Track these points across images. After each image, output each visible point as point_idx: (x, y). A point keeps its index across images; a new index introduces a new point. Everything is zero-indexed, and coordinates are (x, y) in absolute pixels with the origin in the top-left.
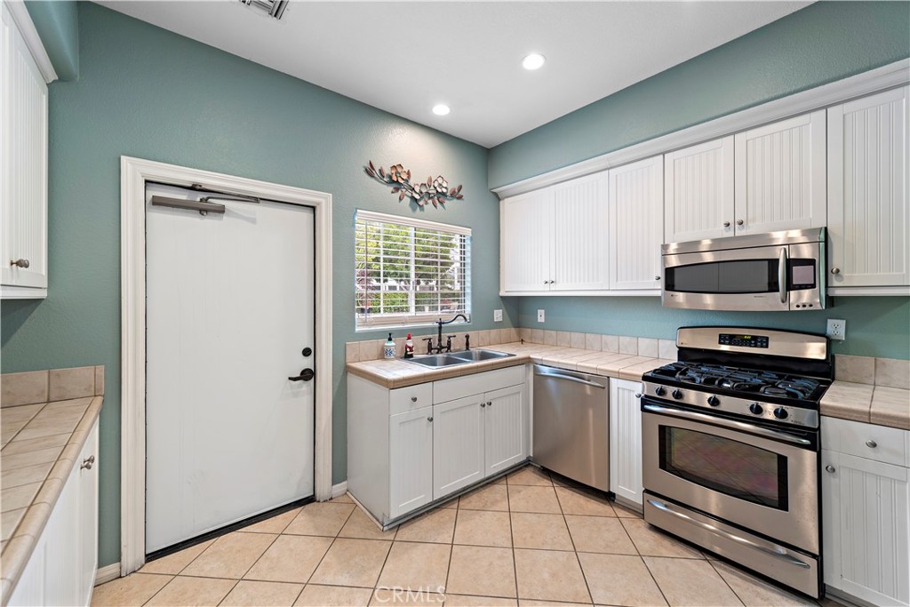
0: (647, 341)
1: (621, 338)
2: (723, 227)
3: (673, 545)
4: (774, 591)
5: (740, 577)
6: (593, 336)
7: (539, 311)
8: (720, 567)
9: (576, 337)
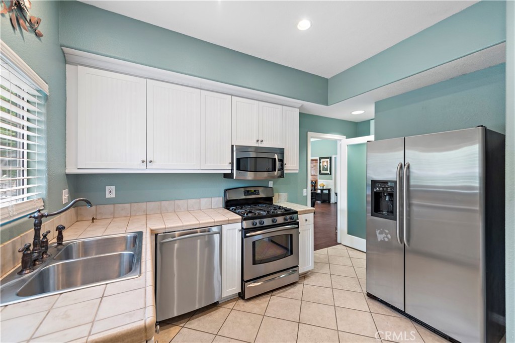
0: (205, 200)
1: (189, 200)
2: (255, 141)
3: (260, 300)
4: (290, 289)
5: (283, 292)
6: (167, 202)
7: (107, 188)
8: (278, 294)
9: (151, 205)
